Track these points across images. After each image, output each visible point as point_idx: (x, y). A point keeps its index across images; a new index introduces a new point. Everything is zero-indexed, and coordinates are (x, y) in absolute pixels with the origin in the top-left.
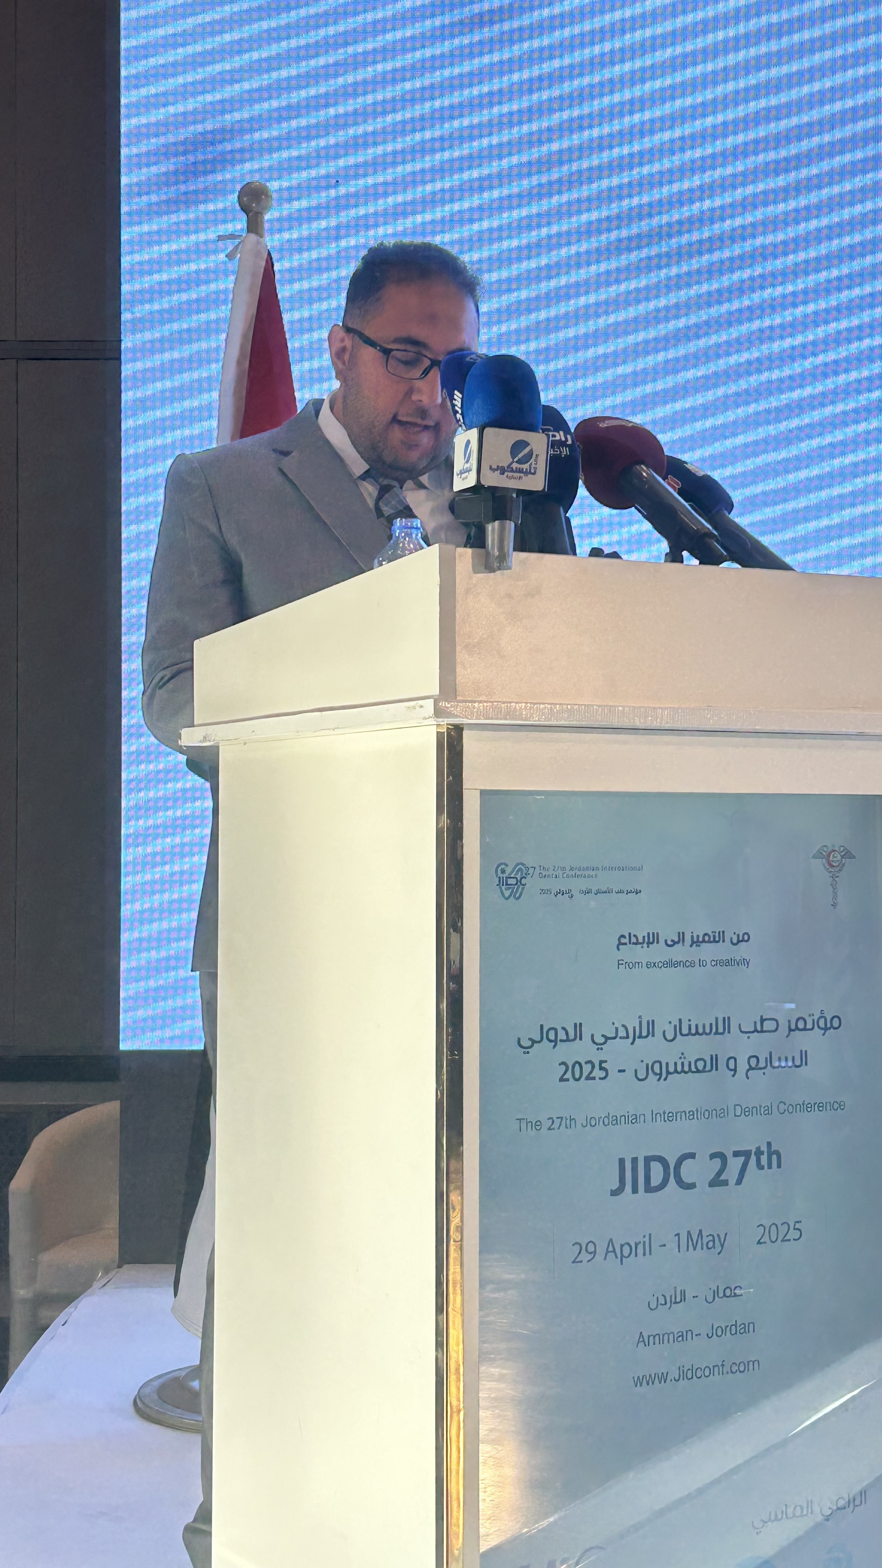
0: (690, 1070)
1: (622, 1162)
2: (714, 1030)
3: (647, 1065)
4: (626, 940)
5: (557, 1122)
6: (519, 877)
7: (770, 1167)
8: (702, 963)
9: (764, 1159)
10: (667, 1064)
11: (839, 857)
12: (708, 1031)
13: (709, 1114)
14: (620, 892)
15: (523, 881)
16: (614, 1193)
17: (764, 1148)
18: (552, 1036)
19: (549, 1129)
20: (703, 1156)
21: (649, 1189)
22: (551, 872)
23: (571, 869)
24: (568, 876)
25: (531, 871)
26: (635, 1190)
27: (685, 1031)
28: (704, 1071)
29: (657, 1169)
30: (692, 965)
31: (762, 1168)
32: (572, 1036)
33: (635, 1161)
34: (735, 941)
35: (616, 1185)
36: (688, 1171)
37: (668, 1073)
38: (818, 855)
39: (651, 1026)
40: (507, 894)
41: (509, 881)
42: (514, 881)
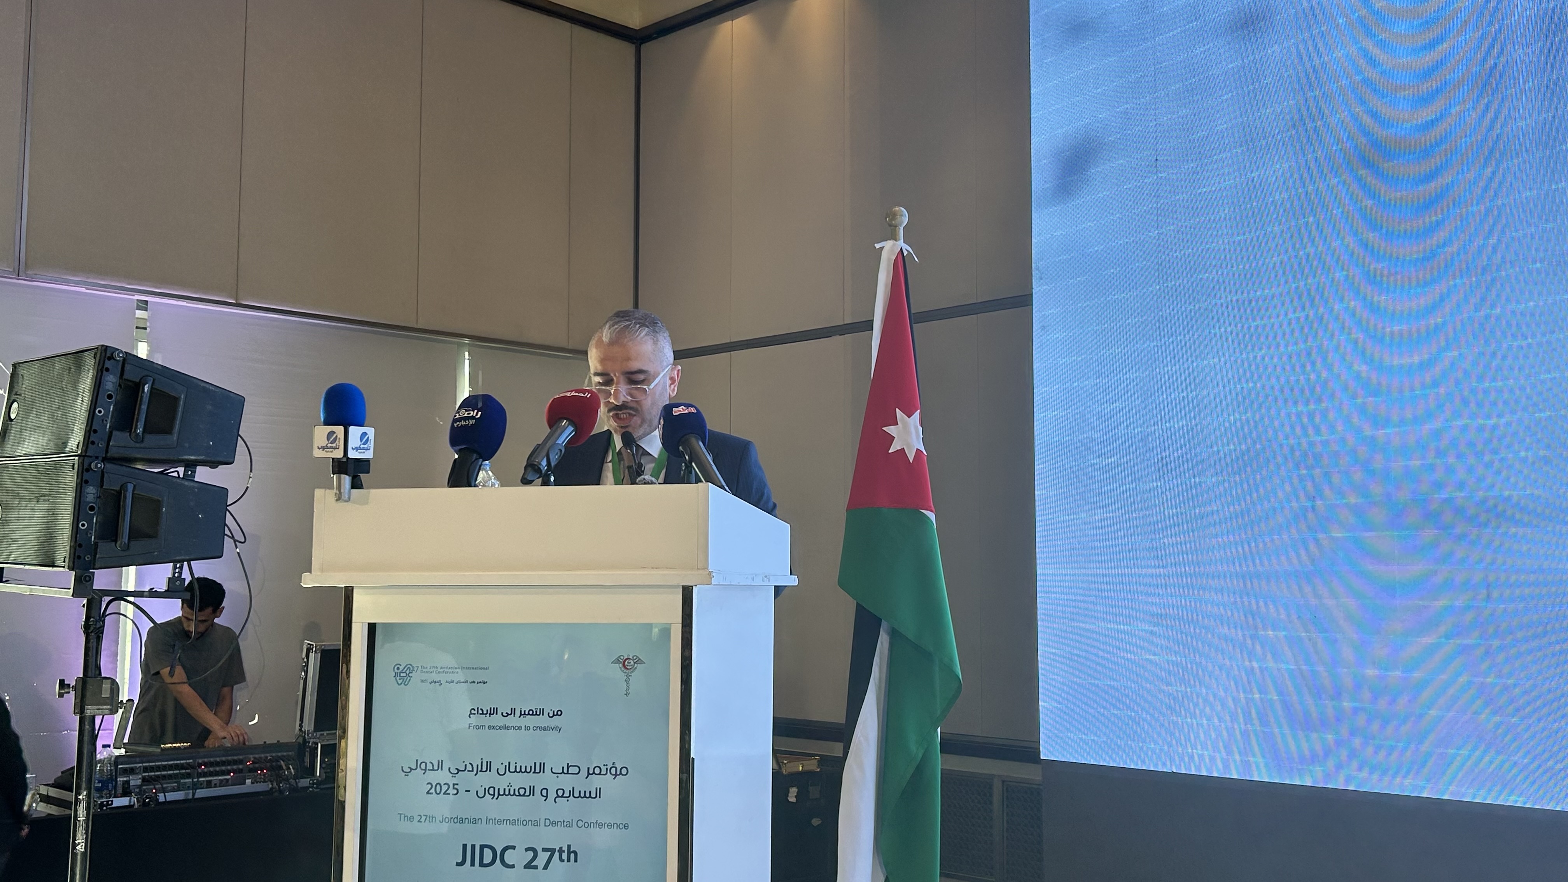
0: (514, 794)
1: (465, 846)
2: (533, 770)
3: (485, 789)
4: (476, 712)
5: (424, 818)
6: (408, 672)
7: (569, 860)
8: (527, 728)
9: (565, 856)
10: (499, 789)
11: (632, 663)
12: (528, 770)
13: (525, 823)
14: (474, 682)
15: (410, 675)
16: (458, 864)
17: (565, 848)
18: (423, 766)
19: (419, 821)
20: (520, 849)
21: (482, 864)
22: (428, 670)
23: (441, 668)
24: (439, 673)
25: (415, 669)
26: (473, 864)
27: (512, 769)
28: (524, 795)
29: (488, 854)
30: (520, 728)
31: (563, 861)
32: (436, 768)
33: (473, 847)
34: (551, 715)
35: (460, 860)
36: (509, 857)
37: (499, 795)
38: (617, 661)
39: (489, 765)
40: (400, 682)
41: (402, 675)
42: (405, 675)
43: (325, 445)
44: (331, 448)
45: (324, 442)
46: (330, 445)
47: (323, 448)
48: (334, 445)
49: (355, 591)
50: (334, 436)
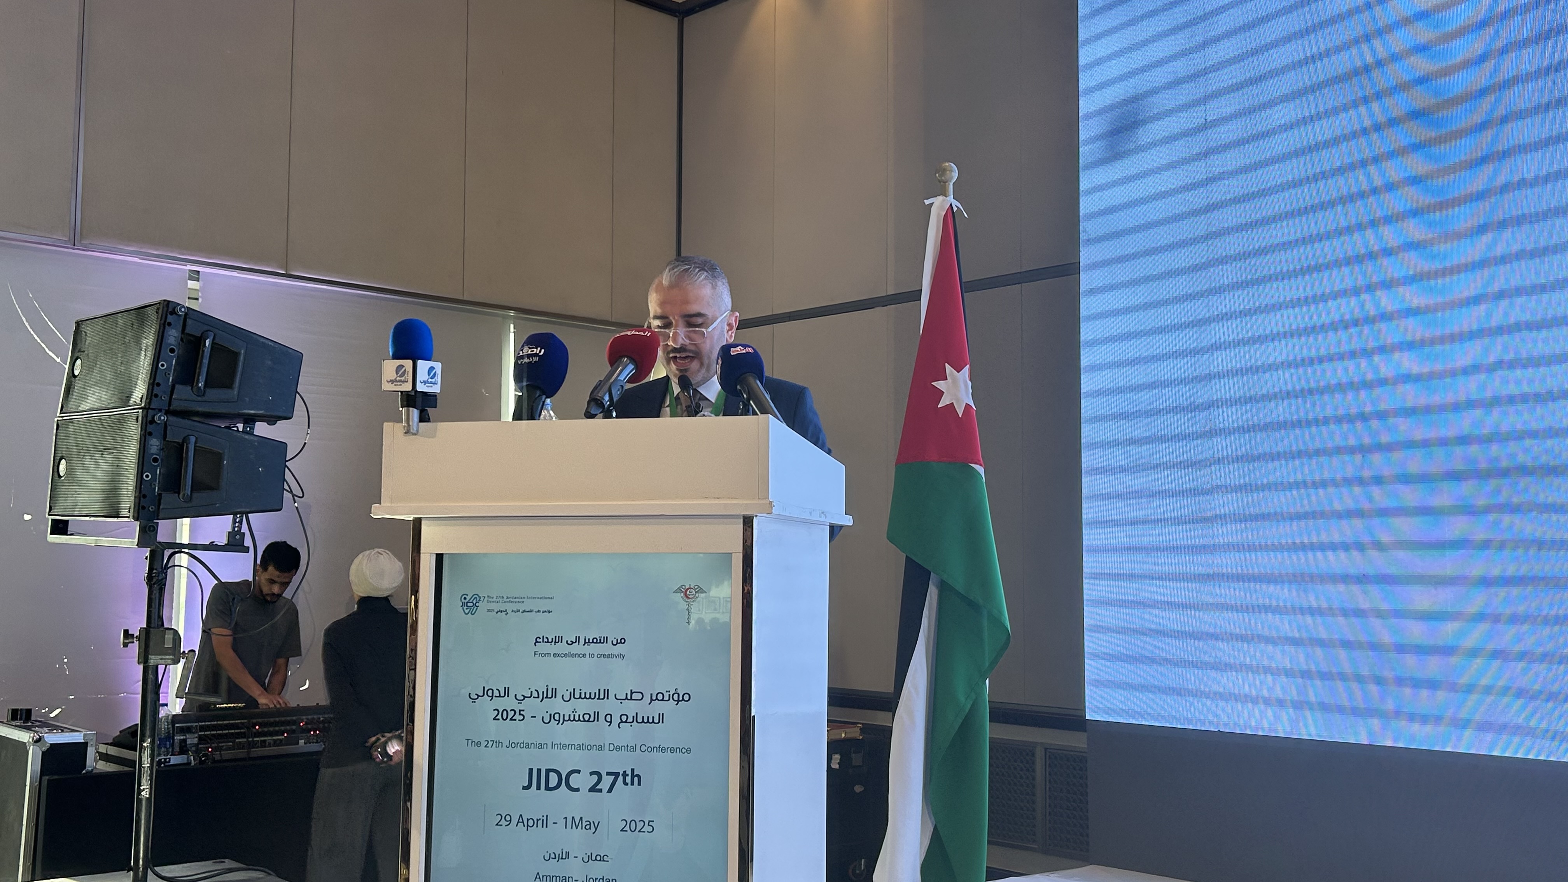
0: (579, 720)
1: (531, 770)
2: (597, 697)
3: (551, 715)
4: (541, 640)
5: (490, 743)
6: (474, 602)
7: (632, 784)
8: (591, 656)
9: (628, 779)
10: (564, 715)
11: (694, 592)
12: (592, 697)
13: (590, 747)
14: (539, 611)
15: (477, 604)
16: (524, 788)
17: (629, 772)
18: (490, 693)
19: (486, 746)
20: (585, 772)
21: (548, 788)
22: (494, 599)
23: (507, 598)
24: (505, 602)
25: (482, 599)
26: (539, 788)
27: (577, 696)
28: (588, 721)
29: (554, 778)
30: (584, 656)
31: (626, 784)
32: (502, 695)
33: (539, 771)
34: (615, 643)
35: (526, 785)
36: (574, 781)
37: (564, 720)
38: (679, 590)
39: (555, 692)
40: (467, 611)
41: (469, 604)
42: (472, 604)
43: (393, 379)
44: (400, 381)
45: (393, 376)
46: (398, 378)
47: (392, 381)
48: (403, 379)
49: (423, 522)
50: (403, 369)
